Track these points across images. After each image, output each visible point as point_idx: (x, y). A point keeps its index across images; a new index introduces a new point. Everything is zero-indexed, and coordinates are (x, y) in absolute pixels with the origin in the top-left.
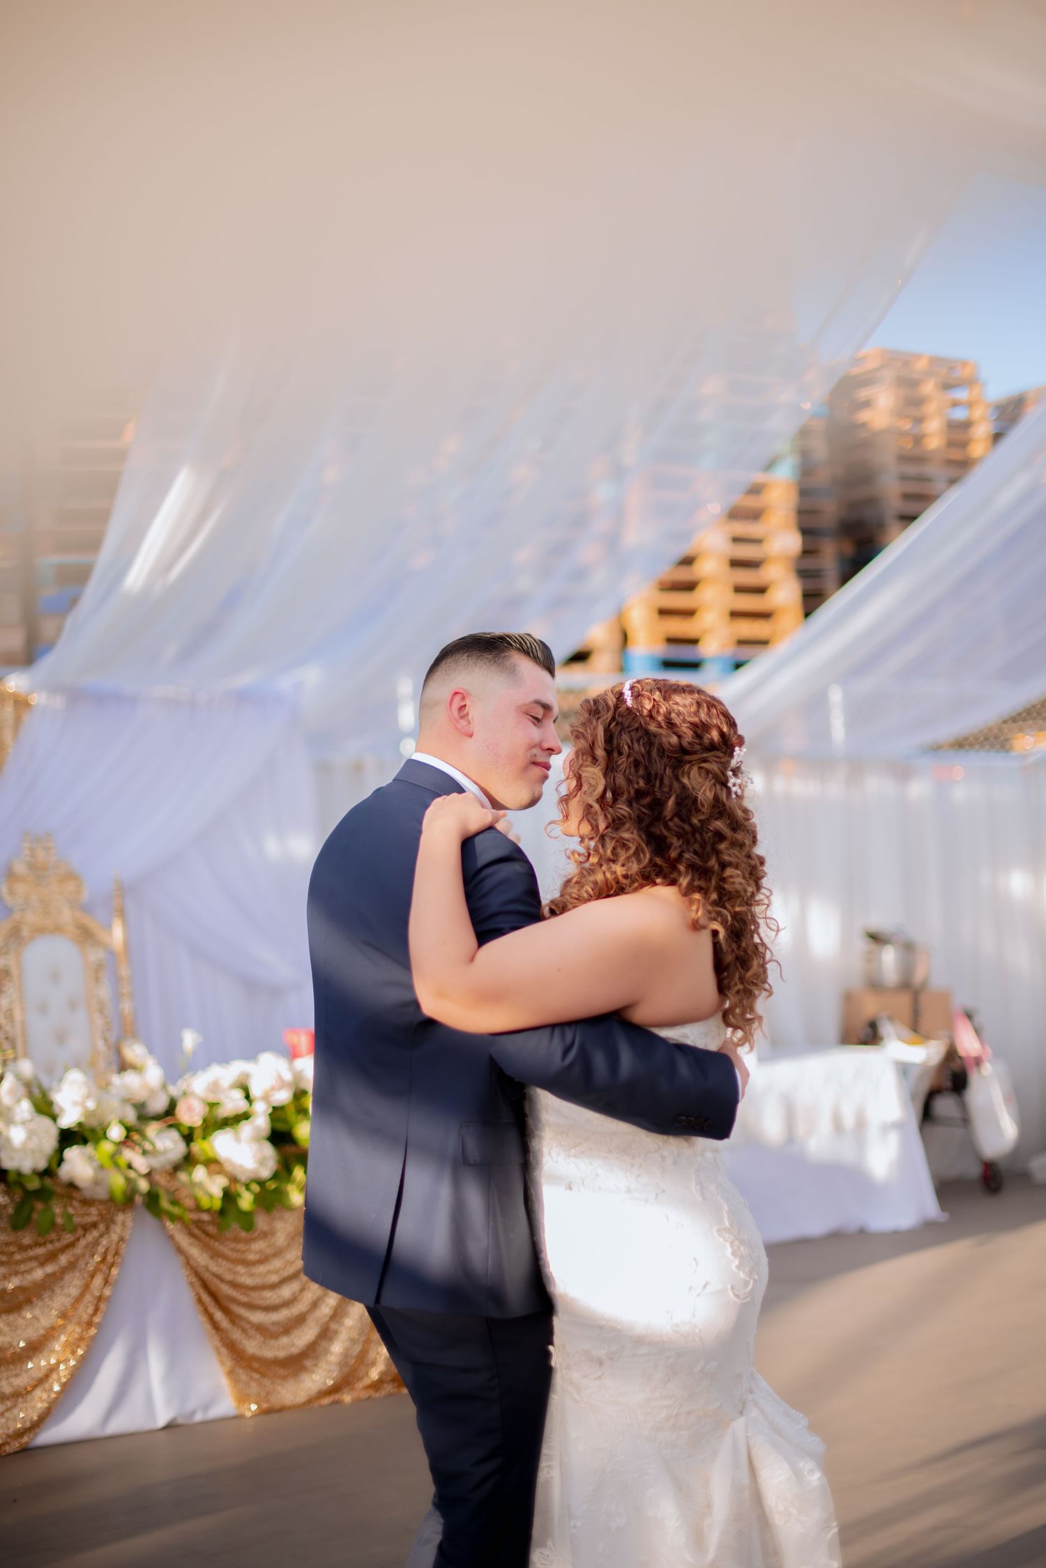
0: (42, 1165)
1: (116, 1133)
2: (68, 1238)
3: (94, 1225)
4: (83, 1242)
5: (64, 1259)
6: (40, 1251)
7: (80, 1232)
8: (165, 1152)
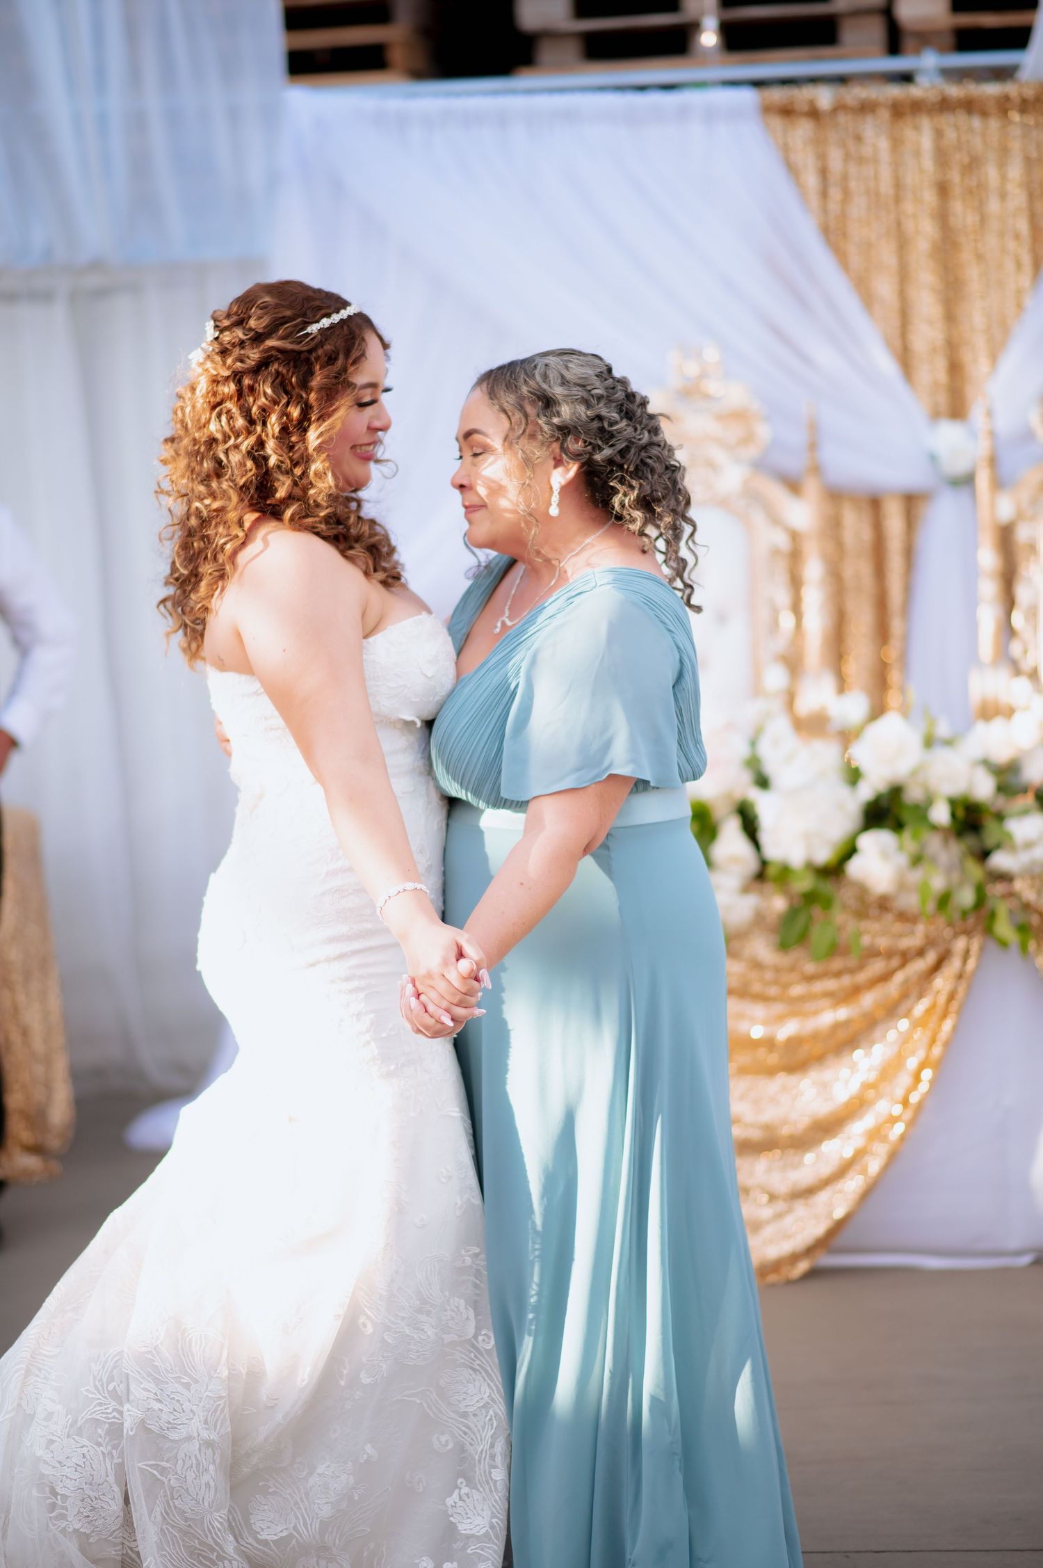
0: (824, 855)
1: (941, 814)
2: (877, 967)
3: (921, 953)
4: (899, 977)
5: (868, 1000)
6: (830, 984)
7: (895, 962)
8: (1029, 845)
